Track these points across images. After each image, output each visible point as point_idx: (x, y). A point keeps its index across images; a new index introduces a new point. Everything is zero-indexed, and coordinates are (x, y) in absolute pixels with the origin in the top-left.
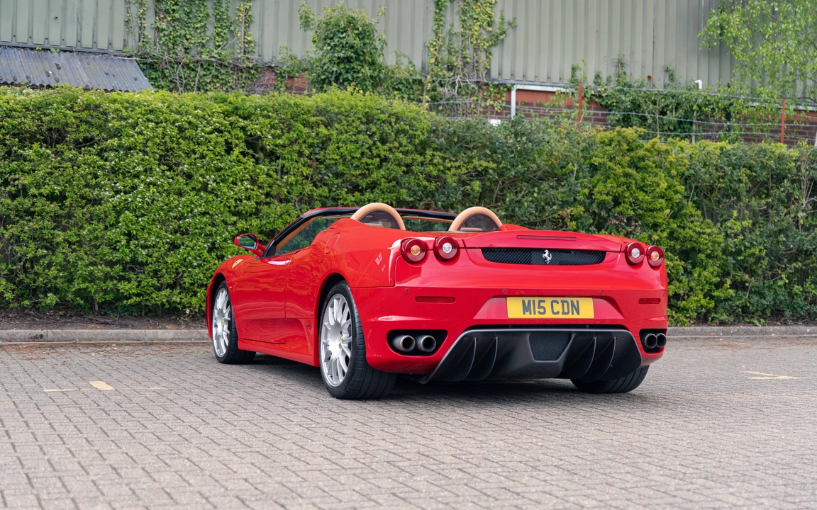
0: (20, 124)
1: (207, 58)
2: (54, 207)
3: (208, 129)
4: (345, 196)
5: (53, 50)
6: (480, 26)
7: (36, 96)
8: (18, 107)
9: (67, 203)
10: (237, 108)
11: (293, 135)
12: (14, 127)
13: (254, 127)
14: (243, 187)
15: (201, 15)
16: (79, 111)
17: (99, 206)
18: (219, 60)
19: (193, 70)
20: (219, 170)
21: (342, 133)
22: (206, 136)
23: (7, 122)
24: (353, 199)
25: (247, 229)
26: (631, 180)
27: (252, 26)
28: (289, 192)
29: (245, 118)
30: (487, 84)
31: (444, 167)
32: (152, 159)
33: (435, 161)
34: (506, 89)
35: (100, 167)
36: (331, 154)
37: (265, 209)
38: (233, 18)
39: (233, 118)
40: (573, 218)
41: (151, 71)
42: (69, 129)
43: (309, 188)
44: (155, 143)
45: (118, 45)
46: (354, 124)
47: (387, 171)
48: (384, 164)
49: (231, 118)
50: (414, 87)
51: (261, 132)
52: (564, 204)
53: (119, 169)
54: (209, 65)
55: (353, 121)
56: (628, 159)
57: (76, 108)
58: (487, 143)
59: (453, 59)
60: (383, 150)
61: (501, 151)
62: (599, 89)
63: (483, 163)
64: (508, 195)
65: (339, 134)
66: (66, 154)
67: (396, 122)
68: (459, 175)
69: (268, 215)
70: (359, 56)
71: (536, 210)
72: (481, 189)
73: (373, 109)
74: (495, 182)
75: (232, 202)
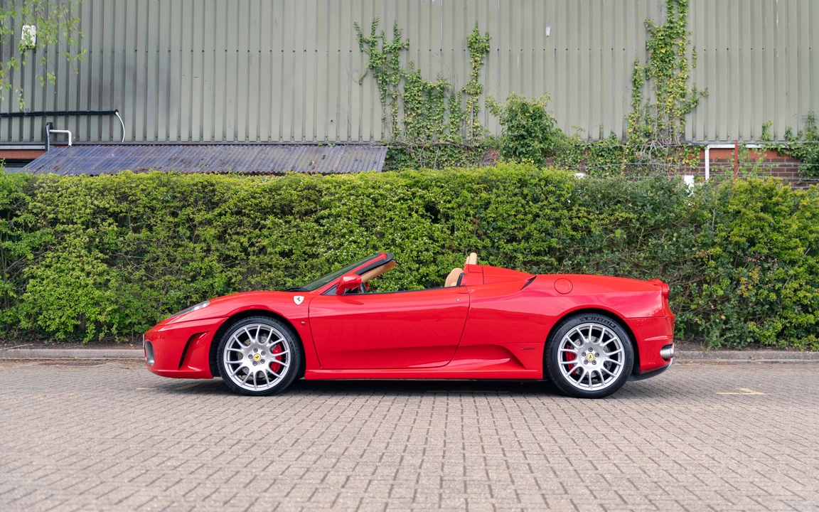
0: (260, 202)
1: (443, 142)
2: (284, 261)
3: (395, 199)
4: (504, 245)
5: (329, 144)
6: (674, 98)
7: (271, 181)
8: (258, 191)
9: (294, 257)
10: (418, 182)
11: (459, 200)
12: (256, 205)
13: (429, 196)
14: (422, 242)
15: (438, 110)
16: (301, 191)
17: (317, 259)
18: (453, 143)
19: (434, 152)
20: (404, 229)
21: (499, 196)
22: (394, 204)
23: (251, 201)
24: (511, 248)
25: (427, 274)
26: (764, 223)
27: (479, 114)
28: (460, 244)
29: (423, 189)
30: (681, 146)
31: (589, 219)
32: (353, 223)
33: (580, 215)
34: (699, 149)
35: (317, 231)
36: (490, 213)
37: (440, 258)
38: (464, 109)
39: (413, 190)
40: (712, 258)
41: (402, 155)
42: (294, 204)
43: (474, 240)
44: (355, 211)
45: (377, 137)
46: (509, 189)
47: (539, 225)
48: (537, 219)
50: (616, 153)
51: (436, 200)
52: (705, 245)
53: (330, 231)
54: (445, 147)
55: (509, 186)
56: (760, 204)
57: (299, 189)
58: (629, 198)
59: (650, 127)
60: (535, 208)
61: (642, 204)
62: (789, 143)
63: (623, 214)
64: (650, 240)
65: (497, 197)
66: (292, 222)
67: (546, 185)
68: (602, 225)
69: (442, 263)
70: (531, 133)
71: (677, 252)
72: (625, 236)
73: (525, 176)
74: (639, 229)
75: (415, 253)
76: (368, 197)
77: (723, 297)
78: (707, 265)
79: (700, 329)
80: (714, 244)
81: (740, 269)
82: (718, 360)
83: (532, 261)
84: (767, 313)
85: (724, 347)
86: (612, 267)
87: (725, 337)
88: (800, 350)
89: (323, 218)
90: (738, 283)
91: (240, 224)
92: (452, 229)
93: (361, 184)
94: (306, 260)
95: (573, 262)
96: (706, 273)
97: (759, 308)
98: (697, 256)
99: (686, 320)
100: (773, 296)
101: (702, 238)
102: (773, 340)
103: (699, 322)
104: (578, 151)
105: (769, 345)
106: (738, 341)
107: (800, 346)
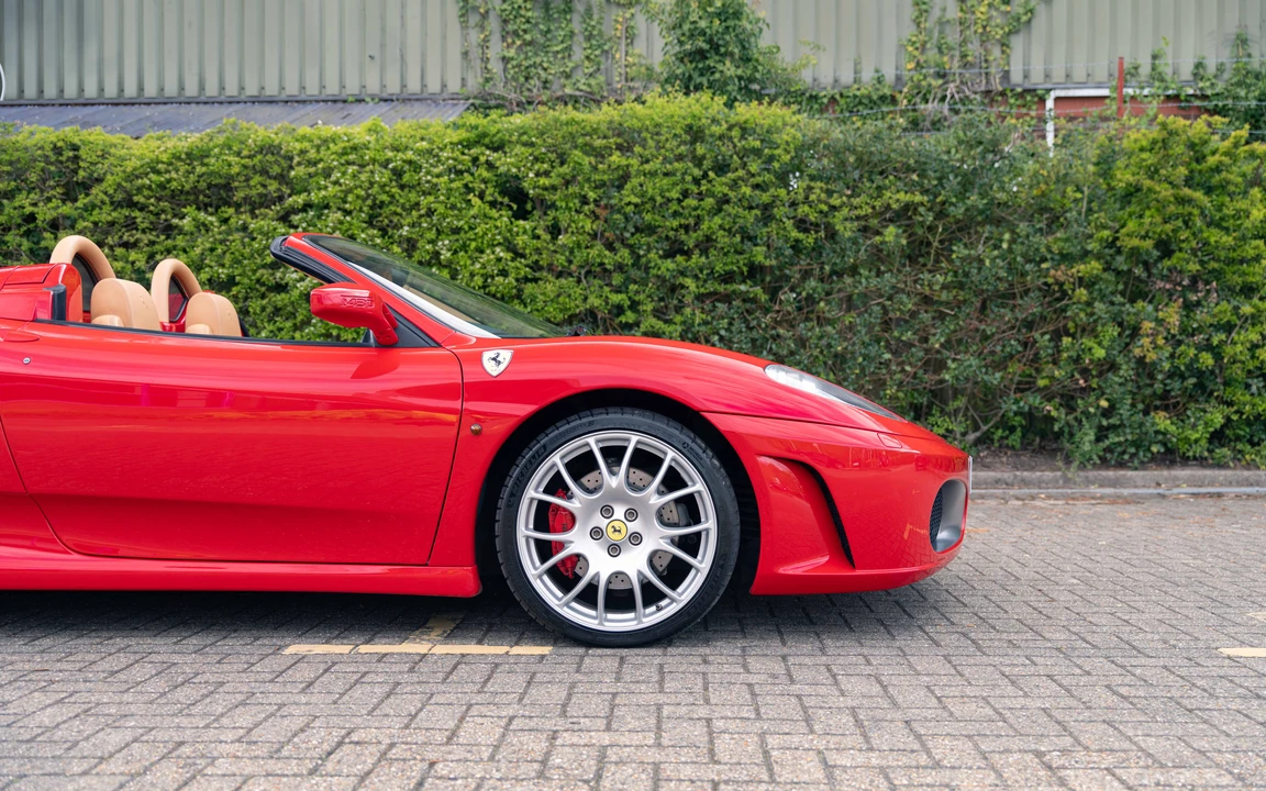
0: (169, 181)
1: (571, 92)
3: (436, 171)
4: (659, 262)
5: (368, 99)
6: (990, 6)
8: (164, 157)
10: (485, 135)
11: (566, 170)
12: (162, 186)
13: (506, 163)
14: (492, 257)
15: (562, 33)
16: (250, 157)
17: (283, 295)
20: (456, 231)
21: (647, 161)
22: (435, 180)
23: (150, 179)
24: (672, 266)
26: (1190, 209)
27: (635, 42)
28: (569, 261)
29: (495, 150)
30: (1003, 94)
31: (830, 206)
32: (355, 221)
33: (813, 198)
34: (1036, 99)
36: (629, 196)
37: (529, 288)
38: (608, 31)
39: (474, 151)
40: (1081, 282)
42: (236, 184)
43: (597, 251)
44: (358, 197)
45: (454, 86)
46: (668, 146)
47: (728, 218)
48: (725, 207)
49: (472, 151)
50: (884, 107)
51: (519, 171)
52: (1066, 258)
54: (575, 102)
55: (667, 140)
56: (1183, 171)
57: (245, 153)
58: (912, 161)
59: (946, 59)
60: (720, 185)
61: (938, 174)
62: (1201, 85)
63: (902, 196)
64: (955, 248)
65: (642, 163)
66: (232, 220)
67: (743, 137)
68: (858, 218)
69: (534, 299)
70: (718, 46)
71: (1010, 270)
72: (904, 242)
73: (700, 119)
74: (931, 229)
75: (478, 281)
76: (386, 167)
77: (1099, 363)
78: (1070, 299)
79: (1056, 428)
80: (1085, 255)
81: (1140, 304)
82: (1095, 490)
83: (715, 293)
84: (1190, 396)
85: (1104, 463)
86: (878, 304)
87: (1107, 442)
88: (1258, 468)
89: (295, 211)
90: (1135, 332)
91: (131, 225)
92: (555, 230)
93: (369, 142)
94: (263, 296)
95: (799, 294)
96: (1069, 313)
97: (1176, 384)
98: (1050, 280)
99: (1027, 409)
100: (1207, 360)
101: (1061, 244)
102: (1200, 449)
103: (1054, 413)
104: (816, 106)
105: (1195, 458)
106: (1133, 450)
107: (1258, 459)
